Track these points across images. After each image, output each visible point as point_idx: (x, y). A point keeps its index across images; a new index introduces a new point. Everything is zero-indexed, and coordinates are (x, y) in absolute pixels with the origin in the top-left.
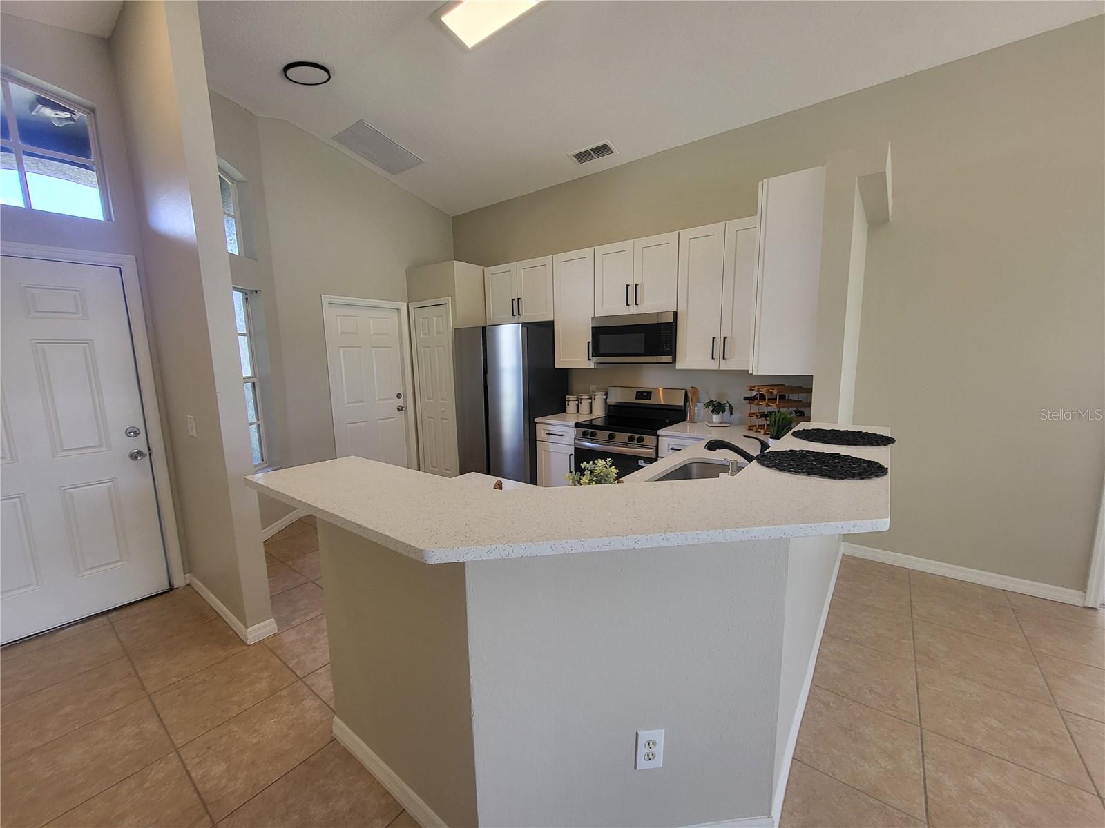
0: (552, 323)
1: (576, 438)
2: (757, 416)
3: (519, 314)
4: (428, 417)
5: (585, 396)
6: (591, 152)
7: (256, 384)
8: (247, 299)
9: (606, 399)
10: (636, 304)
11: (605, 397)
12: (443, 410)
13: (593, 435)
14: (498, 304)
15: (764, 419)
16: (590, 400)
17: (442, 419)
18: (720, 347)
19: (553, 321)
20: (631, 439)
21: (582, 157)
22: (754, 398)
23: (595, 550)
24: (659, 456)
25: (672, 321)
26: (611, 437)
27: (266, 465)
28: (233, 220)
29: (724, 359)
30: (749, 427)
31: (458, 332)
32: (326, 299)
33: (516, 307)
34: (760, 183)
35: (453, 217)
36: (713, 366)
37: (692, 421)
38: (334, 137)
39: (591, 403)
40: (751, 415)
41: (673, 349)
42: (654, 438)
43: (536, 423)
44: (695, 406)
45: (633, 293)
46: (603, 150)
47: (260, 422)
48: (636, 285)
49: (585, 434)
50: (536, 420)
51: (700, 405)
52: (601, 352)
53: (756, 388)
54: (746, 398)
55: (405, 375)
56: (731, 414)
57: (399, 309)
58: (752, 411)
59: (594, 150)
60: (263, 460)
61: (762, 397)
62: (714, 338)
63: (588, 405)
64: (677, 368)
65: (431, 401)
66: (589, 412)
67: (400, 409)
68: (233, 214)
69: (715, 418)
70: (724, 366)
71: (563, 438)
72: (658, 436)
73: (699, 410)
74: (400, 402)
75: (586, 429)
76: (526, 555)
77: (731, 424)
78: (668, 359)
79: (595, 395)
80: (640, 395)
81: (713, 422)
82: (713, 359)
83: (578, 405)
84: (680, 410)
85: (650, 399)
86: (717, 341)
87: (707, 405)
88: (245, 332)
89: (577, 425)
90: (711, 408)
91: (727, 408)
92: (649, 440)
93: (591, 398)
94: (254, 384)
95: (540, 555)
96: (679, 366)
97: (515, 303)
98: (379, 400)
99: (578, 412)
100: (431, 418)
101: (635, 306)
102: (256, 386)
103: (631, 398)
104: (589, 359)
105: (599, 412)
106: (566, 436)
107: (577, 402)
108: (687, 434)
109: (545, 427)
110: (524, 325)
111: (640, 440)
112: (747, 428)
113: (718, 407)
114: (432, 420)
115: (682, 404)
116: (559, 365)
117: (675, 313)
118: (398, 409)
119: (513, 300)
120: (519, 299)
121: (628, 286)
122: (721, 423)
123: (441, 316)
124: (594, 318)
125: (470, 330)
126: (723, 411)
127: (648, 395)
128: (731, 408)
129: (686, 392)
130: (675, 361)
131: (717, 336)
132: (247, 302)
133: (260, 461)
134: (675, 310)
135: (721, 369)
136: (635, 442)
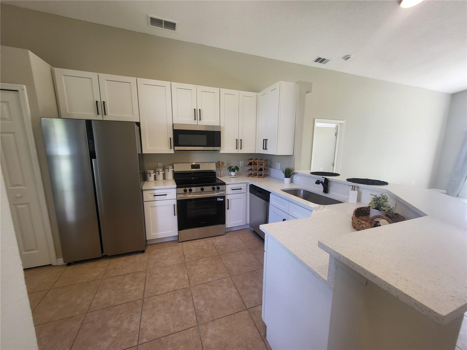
0: (138, 123)
1: (177, 194)
2: (253, 171)
3: (105, 114)
5: (160, 170)
6: (163, 22)
11: (173, 169)
12: (19, 196)
13: (191, 190)
17: (16, 205)
18: (239, 143)
20: (213, 189)
21: (155, 22)
24: (226, 194)
25: (218, 131)
26: (202, 190)
29: (241, 149)
33: (101, 108)
36: (235, 151)
37: (221, 176)
43: (143, 190)
45: (198, 113)
46: (171, 26)
48: (200, 109)
49: (185, 191)
50: (143, 188)
52: (179, 144)
53: (250, 160)
59: (165, 22)
62: (237, 140)
63: (162, 175)
64: (220, 153)
69: (233, 174)
70: (240, 152)
79: (168, 169)
80: (193, 167)
81: (231, 176)
82: (237, 148)
83: (155, 176)
85: (199, 168)
89: (178, 187)
92: (222, 187)
96: (222, 152)
97: (100, 105)
99: (155, 179)
101: (199, 121)
103: (188, 169)
104: (171, 148)
106: (168, 195)
107: (154, 174)
109: (151, 192)
111: (218, 188)
113: (232, 169)
115: (215, 169)
116: (145, 152)
117: (219, 127)
119: (97, 102)
120: (104, 102)
121: (195, 109)
122: (235, 175)
124: (173, 125)
127: (198, 166)
129: (216, 164)
130: (221, 149)
134: (220, 125)
135: (239, 153)
136: (216, 189)
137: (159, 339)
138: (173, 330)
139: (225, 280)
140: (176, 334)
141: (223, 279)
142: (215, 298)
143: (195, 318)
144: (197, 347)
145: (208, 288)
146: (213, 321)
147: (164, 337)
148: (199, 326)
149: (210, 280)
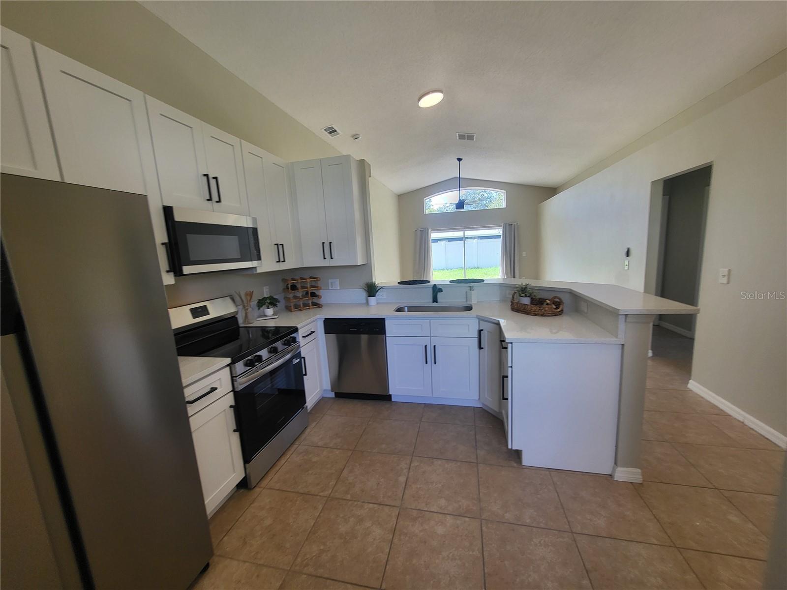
1: (237, 377)
10: (218, 202)
13: (258, 359)
18: (280, 251)
20: (286, 343)
25: (256, 227)
26: (272, 351)
49: (248, 364)
62: (276, 245)
69: (270, 311)
70: (282, 268)
75: (246, 357)
80: (195, 312)
82: (278, 261)
85: (208, 314)
106: (218, 387)
127: (203, 310)
137: (486, 575)
138: (477, 552)
139: (415, 464)
140: (485, 549)
141: (412, 465)
142: (442, 485)
143: (467, 519)
144: (513, 530)
145: (419, 486)
146: (480, 500)
147: (485, 568)
148: (482, 518)
149: (402, 479)
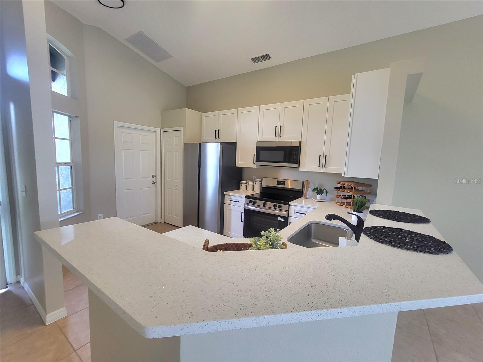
0: (235, 144)
1: (246, 204)
2: (341, 197)
3: (219, 138)
4: (168, 188)
5: (250, 182)
6: (260, 58)
7: (73, 167)
8: (71, 120)
9: (261, 184)
10: (281, 136)
11: (261, 183)
12: (176, 185)
13: (255, 202)
14: (208, 131)
15: (345, 199)
16: (253, 184)
17: (175, 189)
18: (323, 160)
19: (236, 142)
20: (275, 206)
21: (255, 60)
22: (340, 188)
23: (287, 323)
24: (289, 216)
25: (299, 146)
26: (264, 204)
27: (75, 211)
28: (66, 77)
29: (325, 167)
30: (337, 203)
31: (186, 145)
32: (116, 123)
33: (217, 134)
34: (353, 76)
35: (187, 87)
36: (318, 170)
37: (306, 197)
38: (125, 39)
39: (253, 185)
40: (337, 196)
41: (299, 160)
42: (288, 206)
43: (225, 194)
44: (307, 190)
45: (279, 130)
46: (266, 57)
47: (74, 188)
48: (281, 126)
49: (250, 202)
50: (225, 193)
51: (310, 190)
52: (261, 160)
53: (341, 183)
54: (335, 188)
55: (157, 165)
56: (327, 195)
57: (156, 132)
58: (338, 195)
59: (261, 57)
60: (74, 208)
61: (344, 188)
62: (320, 156)
63: (252, 186)
64: (300, 170)
65: (170, 180)
66: (252, 190)
67: (153, 183)
68: (66, 74)
69: (318, 197)
70: (324, 170)
71: (239, 203)
72: (289, 205)
73: (309, 192)
74: (154, 180)
75: (251, 199)
76: (231, 329)
77: (327, 201)
78: (296, 165)
79: (256, 181)
80: (279, 183)
81: (317, 199)
82: (319, 166)
83: (246, 186)
84: (300, 192)
85: (284, 185)
86: (322, 157)
87: (314, 190)
88: (69, 138)
89: (247, 197)
90: (316, 191)
91: (325, 192)
92: (284, 207)
93: (253, 183)
94: (71, 167)
95: (243, 328)
96: (301, 169)
97: (217, 132)
98: (143, 178)
99: (246, 189)
100: (170, 189)
101: (279, 137)
102: (73, 168)
103: (274, 184)
104: (254, 163)
105: (257, 190)
106: (240, 202)
107: (246, 184)
108: (303, 205)
109: (229, 197)
110: (221, 143)
111: (280, 207)
112: (335, 203)
113: (320, 191)
114: (170, 190)
115: (301, 189)
116: (238, 165)
117: (300, 142)
118: (152, 183)
119: (216, 130)
120: (219, 130)
121: (276, 126)
122: (321, 200)
123: (178, 137)
124: (258, 142)
125: (193, 144)
126: (322, 193)
127: (283, 183)
128: (327, 192)
129: (303, 183)
130: (299, 166)
131: (322, 155)
132: (71, 122)
133: (72, 209)
134: (300, 140)
135: (323, 172)
136: (277, 208)
